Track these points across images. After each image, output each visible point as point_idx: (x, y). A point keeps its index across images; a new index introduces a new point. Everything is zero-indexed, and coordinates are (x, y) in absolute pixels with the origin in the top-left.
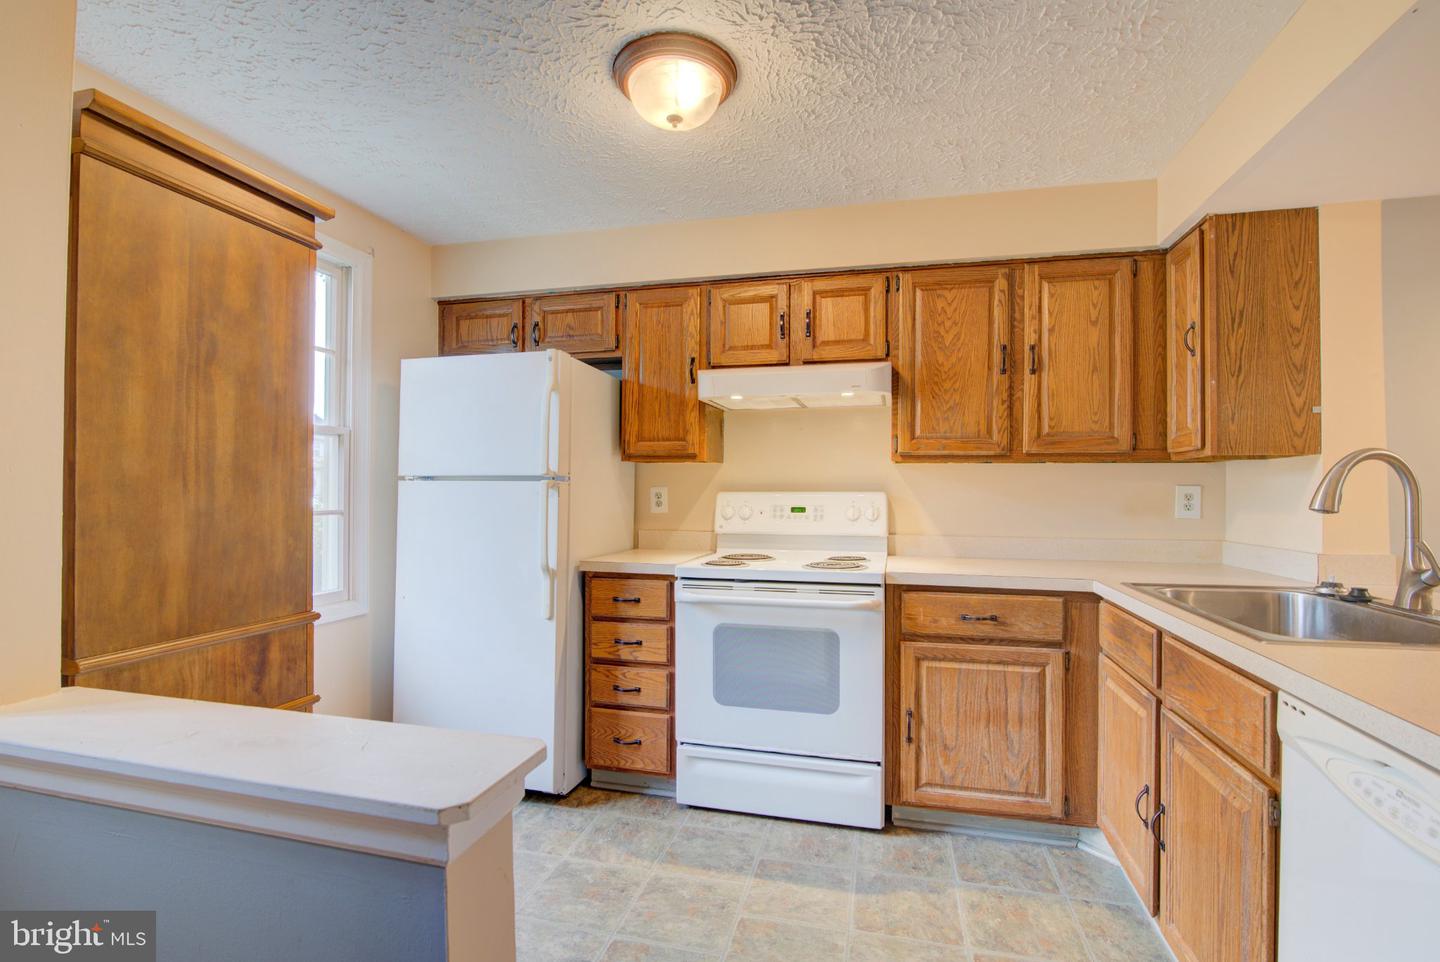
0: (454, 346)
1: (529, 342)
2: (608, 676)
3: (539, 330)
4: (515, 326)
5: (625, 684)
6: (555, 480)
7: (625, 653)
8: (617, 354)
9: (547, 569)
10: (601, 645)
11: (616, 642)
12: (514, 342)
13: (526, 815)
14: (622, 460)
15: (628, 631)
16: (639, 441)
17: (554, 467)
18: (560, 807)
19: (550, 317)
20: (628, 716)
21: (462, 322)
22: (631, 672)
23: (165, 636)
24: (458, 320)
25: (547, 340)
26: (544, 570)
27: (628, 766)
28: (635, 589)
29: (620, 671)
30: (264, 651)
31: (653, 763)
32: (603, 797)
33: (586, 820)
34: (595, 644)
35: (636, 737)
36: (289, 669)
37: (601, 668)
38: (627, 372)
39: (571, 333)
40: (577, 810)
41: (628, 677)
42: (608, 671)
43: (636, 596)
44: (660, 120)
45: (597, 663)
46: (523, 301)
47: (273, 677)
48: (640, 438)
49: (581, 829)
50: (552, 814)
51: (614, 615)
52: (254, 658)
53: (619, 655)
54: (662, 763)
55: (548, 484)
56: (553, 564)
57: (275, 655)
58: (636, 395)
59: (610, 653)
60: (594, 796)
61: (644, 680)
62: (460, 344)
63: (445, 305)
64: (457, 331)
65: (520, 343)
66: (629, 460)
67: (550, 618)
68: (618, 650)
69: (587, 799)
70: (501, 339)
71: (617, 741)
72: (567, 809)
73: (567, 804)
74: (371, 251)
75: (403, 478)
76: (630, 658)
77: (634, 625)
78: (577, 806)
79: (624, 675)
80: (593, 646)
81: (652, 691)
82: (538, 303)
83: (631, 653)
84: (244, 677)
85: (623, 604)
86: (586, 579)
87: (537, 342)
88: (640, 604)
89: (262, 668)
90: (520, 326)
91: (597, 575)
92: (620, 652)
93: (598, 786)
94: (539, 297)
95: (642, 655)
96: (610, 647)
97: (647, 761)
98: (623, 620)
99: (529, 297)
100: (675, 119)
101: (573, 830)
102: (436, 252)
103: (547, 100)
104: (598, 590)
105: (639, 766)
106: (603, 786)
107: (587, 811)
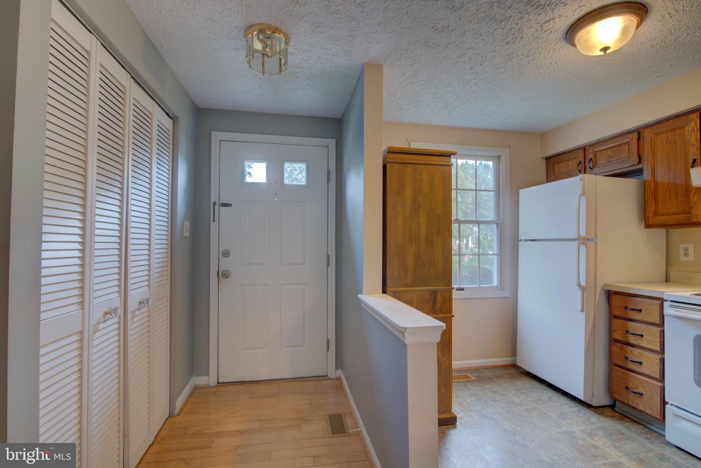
0: (552, 177)
1: (588, 169)
2: (621, 350)
3: (593, 162)
4: (580, 162)
5: (631, 358)
6: (583, 241)
7: (632, 340)
8: (640, 166)
9: (579, 285)
10: (618, 332)
11: (626, 332)
12: (579, 171)
13: (568, 406)
14: (645, 228)
15: (633, 327)
16: (655, 216)
17: (583, 233)
18: (589, 411)
19: (598, 154)
20: (634, 376)
21: (555, 166)
22: (636, 351)
23: (407, 286)
24: (553, 165)
25: (597, 166)
26: (578, 286)
27: (634, 405)
28: (637, 303)
29: (629, 349)
30: (435, 296)
31: (650, 409)
32: (618, 417)
33: (599, 421)
34: (614, 331)
35: (640, 390)
36: (443, 304)
37: (618, 345)
38: (647, 175)
39: (611, 160)
40: (598, 415)
41: (635, 354)
42: (622, 347)
43: (640, 308)
44: (598, 53)
45: (616, 342)
46: (584, 149)
47: (438, 305)
48: (656, 214)
49: (593, 424)
50: (582, 411)
51: (626, 317)
52: (432, 298)
53: (629, 340)
54: (657, 412)
55: (579, 243)
56: (583, 283)
57: (439, 298)
58: (652, 189)
59: (623, 337)
60: (613, 414)
61: (644, 358)
62: (555, 176)
63: (548, 159)
64: (553, 170)
65: (583, 171)
66: (650, 228)
67: (582, 311)
68: (628, 337)
69: (608, 414)
70: (574, 170)
71: (627, 388)
72: (592, 413)
73: (593, 411)
74: (509, 146)
75: (521, 240)
76: (635, 343)
77: (639, 324)
78: (599, 414)
79: (631, 351)
80: (613, 331)
81: (650, 365)
82: (591, 148)
83: (636, 340)
84: (429, 303)
85: (631, 311)
86: (610, 295)
87: (592, 169)
88: (641, 313)
89: (434, 301)
90: (583, 162)
91: (616, 293)
92: (629, 338)
93: (619, 411)
94: (592, 145)
95: (642, 343)
96: (623, 334)
97: (647, 407)
98: (631, 320)
99: (586, 146)
100: (605, 49)
101: (588, 422)
102: (542, 136)
103: (548, 67)
104: (616, 301)
105: (641, 408)
106: (622, 412)
107: (602, 418)
